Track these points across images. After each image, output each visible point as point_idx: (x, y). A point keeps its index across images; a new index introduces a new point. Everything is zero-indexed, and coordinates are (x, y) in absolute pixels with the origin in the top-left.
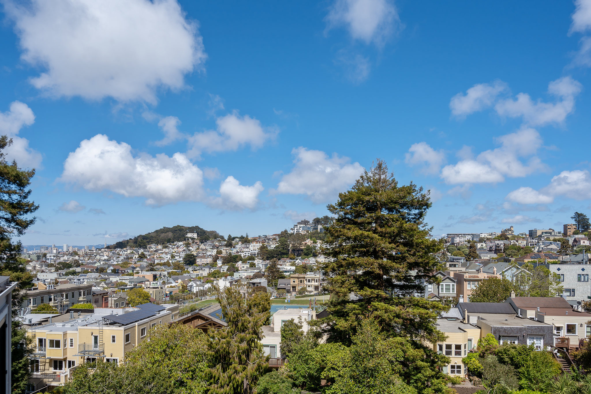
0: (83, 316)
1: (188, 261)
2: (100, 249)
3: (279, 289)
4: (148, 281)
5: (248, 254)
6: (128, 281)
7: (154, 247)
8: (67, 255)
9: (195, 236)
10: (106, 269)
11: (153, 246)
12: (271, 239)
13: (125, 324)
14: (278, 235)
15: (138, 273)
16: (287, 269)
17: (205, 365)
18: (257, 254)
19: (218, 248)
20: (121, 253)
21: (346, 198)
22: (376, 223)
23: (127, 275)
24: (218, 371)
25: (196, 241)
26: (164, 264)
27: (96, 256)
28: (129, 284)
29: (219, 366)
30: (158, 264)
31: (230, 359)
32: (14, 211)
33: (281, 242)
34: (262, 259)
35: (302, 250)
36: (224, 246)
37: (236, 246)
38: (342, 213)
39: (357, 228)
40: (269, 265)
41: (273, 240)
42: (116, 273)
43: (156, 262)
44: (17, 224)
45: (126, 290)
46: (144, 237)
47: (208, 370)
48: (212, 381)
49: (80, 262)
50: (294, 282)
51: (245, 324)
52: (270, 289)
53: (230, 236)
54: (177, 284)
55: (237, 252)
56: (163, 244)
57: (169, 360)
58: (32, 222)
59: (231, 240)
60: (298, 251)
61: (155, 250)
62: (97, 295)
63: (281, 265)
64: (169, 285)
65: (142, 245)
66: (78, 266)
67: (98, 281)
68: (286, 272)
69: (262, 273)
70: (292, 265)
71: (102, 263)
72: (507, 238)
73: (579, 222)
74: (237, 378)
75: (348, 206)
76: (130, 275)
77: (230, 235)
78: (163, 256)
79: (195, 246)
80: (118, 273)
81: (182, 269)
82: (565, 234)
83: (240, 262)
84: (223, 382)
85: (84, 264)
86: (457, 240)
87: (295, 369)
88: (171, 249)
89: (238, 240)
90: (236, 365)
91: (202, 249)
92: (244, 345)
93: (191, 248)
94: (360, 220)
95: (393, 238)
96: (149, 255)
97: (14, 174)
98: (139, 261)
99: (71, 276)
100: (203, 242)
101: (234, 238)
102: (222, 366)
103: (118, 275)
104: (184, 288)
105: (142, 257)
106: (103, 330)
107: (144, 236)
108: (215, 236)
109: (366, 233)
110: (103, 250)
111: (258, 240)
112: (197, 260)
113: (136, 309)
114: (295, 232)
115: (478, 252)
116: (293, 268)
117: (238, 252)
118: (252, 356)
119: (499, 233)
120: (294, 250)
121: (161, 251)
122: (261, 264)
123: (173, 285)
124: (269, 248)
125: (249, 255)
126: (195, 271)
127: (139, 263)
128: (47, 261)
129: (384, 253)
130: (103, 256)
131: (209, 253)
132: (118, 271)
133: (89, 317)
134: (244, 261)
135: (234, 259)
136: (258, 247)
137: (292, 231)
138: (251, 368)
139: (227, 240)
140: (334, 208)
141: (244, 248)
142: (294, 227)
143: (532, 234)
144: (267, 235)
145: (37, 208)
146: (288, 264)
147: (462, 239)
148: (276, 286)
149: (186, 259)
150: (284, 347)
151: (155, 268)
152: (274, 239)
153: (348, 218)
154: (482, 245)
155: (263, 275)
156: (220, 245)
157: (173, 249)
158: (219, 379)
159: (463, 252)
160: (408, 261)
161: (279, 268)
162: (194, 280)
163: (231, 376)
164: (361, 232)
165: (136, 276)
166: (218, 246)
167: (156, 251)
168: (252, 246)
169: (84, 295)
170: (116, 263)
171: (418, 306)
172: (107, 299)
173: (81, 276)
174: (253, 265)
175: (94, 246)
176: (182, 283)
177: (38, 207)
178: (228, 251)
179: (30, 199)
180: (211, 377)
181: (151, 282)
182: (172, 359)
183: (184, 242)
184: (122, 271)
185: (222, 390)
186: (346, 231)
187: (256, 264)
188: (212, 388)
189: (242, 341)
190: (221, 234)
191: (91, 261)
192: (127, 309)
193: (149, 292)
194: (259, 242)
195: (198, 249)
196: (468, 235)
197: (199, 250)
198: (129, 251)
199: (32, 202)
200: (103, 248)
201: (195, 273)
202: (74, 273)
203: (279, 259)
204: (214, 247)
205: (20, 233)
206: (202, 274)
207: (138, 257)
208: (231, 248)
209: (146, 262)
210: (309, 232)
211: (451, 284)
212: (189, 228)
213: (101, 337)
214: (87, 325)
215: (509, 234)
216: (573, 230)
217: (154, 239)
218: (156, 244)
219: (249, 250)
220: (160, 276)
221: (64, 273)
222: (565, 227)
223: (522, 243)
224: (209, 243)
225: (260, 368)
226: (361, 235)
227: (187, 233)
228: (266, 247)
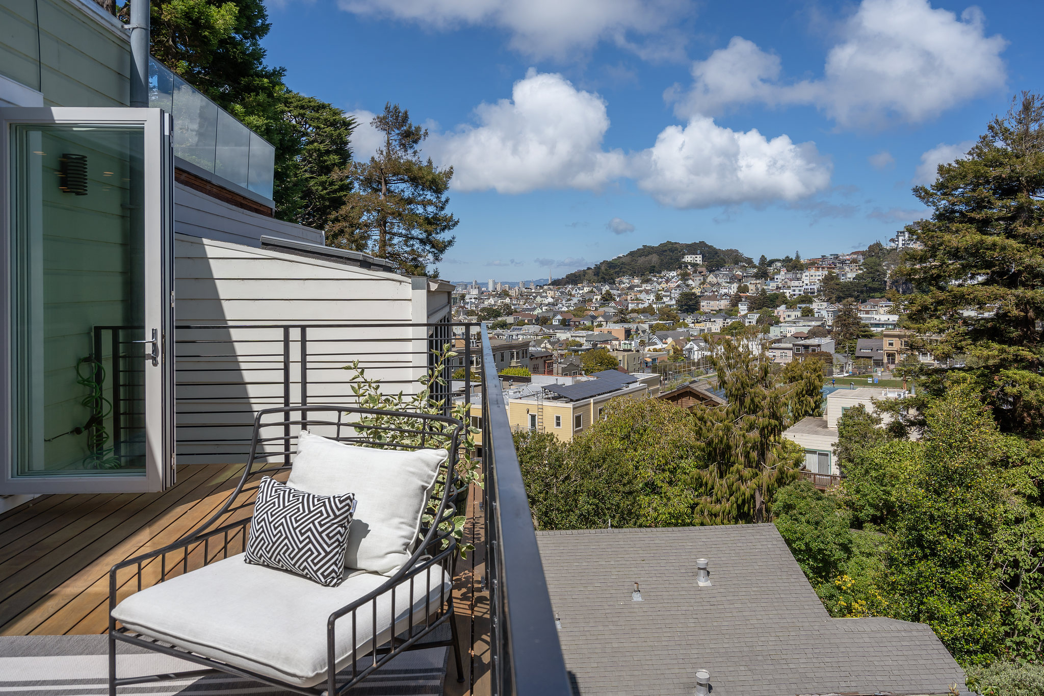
0: (515, 386)
1: (685, 305)
2: (541, 287)
3: (858, 357)
4: (617, 339)
5: (800, 291)
6: (585, 339)
7: (627, 281)
8: (494, 296)
9: (699, 259)
10: (550, 319)
11: (625, 279)
12: (847, 262)
13: (574, 399)
14: (863, 253)
15: (600, 325)
16: (879, 320)
17: (692, 465)
18: (818, 291)
19: (740, 280)
20: (573, 292)
21: (953, 174)
22: (1017, 219)
23: (583, 329)
24: (711, 474)
25: (700, 269)
26: (644, 311)
27: (535, 297)
28: (586, 343)
29: (713, 467)
30: (633, 311)
31: (731, 456)
32: (430, 228)
33: (867, 266)
34: (827, 301)
36: (752, 277)
37: (776, 277)
38: (944, 203)
39: (973, 231)
40: (841, 313)
41: (851, 263)
42: (566, 325)
43: (631, 306)
44: (433, 247)
45: (580, 353)
46: (611, 265)
47: (695, 471)
48: (702, 490)
49: (513, 307)
50: (891, 344)
51: (756, 400)
52: (838, 358)
53: (763, 258)
54: (664, 346)
55: (778, 288)
56: (642, 275)
57: (635, 450)
58: (450, 243)
59: (764, 271)
61: (628, 286)
62: (537, 358)
63: (867, 312)
64: (652, 348)
65: (607, 277)
66: (510, 313)
67: (539, 338)
68: (877, 325)
69: (827, 328)
70: (891, 313)
71: (544, 308)
74: (743, 488)
75: (956, 189)
76: (588, 329)
77: (763, 256)
78: (643, 296)
79: (698, 278)
80: (569, 325)
81: (675, 319)
83: (783, 307)
84: (719, 493)
85: (518, 310)
87: (858, 492)
88: (655, 284)
89: (779, 264)
90: (741, 467)
91: (710, 283)
92: (754, 435)
93: (690, 282)
94: (981, 215)
96: (619, 296)
97: (430, 178)
98: (602, 305)
99: (499, 331)
100: (714, 271)
101: (772, 262)
102: (719, 468)
103: (569, 330)
104: (678, 353)
105: (607, 298)
106: (544, 407)
107: (610, 263)
108: (735, 258)
109: (991, 240)
110: (546, 287)
111: (820, 263)
112: (702, 304)
113: (591, 379)
114: (900, 245)
116: (894, 318)
117: (780, 288)
118: (769, 455)
120: (895, 283)
121: (639, 289)
122: (824, 310)
123: (658, 347)
124: (842, 280)
125: (802, 293)
126: (697, 322)
127: (601, 310)
128: (466, 306)
130: (546, 297)
131: (723, 291)
132: (569, 322)
133: (524, 387)
134: (791, 305)
135: (771, 301)
136: (820, 278)
137: (893, 244)
138: (767, 475)
139: (758, 265)
140: (928, 193)
141: (791, 280)
142: (898, 236)
144: (840, 254)
145: (456, 223)
146: (882, 310)
148: (852, 352)
149: (682, 302)
150: (841, 453)
151: (628, 317)
152: (854, 261)
153: (959, 213)
155: (829, 332)
156: (745, 274)
157: (659, 284)
158: (713, 488)
161: (861, 318)
162: (696, 340)
163: (733, 485)
164: (980, 237)
165: (596, 332)
166: (740, 278)
167: (631, 288)
168: (806, 276)
169: (517, 358)
170: (566, 309)
172: (551, 365)
173: (514, 330)
174: (808, 313)
175: (534, 282)
176: (674, 344)
177: (458, 221)
178: (759, 286)
179: (447, 211)
180: (699, 483)
181: (622, 342)
182: (640, 449)
183: (679, 271)
184: (575, 322)
185: (718, 506)
187: (816, 310)
188: (702, 501)
189: (751, 427)
190: (746, 255)
191: (527, 306)
192: (579, 378)
193: (617, 356)
194: (823, 268)
195: (703, 283)
197: (705, 286)
198: (586, 290)
199: (450, 215)
200: (546, 285)
201: (698, 326)
202: (504, 325)
203: (864, 301)
204: (733, 279)
205: (437, 259)
206: (709, 329)
207: (601, 300)
208: (766, 280)
209: (614, 308)
212: (688, 246)
213: (541, 417)
214: (520, 398)
217: (628, 267)
218: (630, 276)
219: (801, 284)
220: (636, 332)
221: (490, 325)
224: (724, 271)
225: (784, 476)
226: (982, 242)
227: (684, 254)
228: (837, 277)
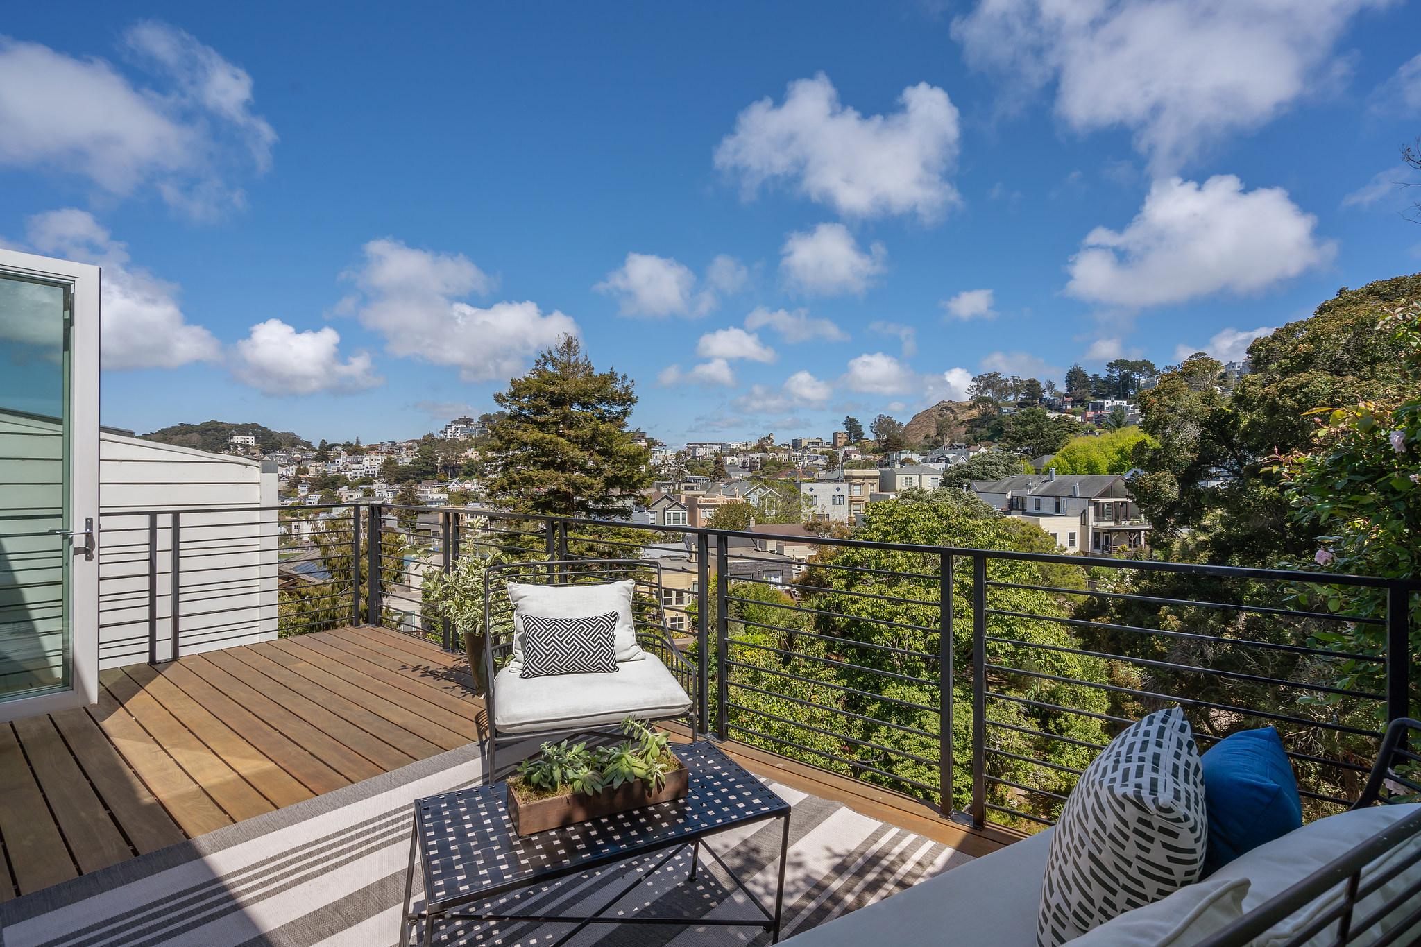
5: (361, 473)
9: (251, 441)
12: (404, 448)
14: (418, 442)
16: (433, 498)
18: (378, 473)
19: (299, 462)
21: (522, 386)
22: (563, 424)
25: (252, 451)
33: (421, 453)
34: (387, 482)
35: (460, 467)
36: (312, 459)
37: (336, 460)
38: (515, 407)
39: (537, 430)
40: (400, 492)
41: (407, 449)
53: (323, 443)
55: (339, 470)
59: (324, 453)
60: (453, 468)
63: (423, 492)
68: (431, 503)
70: (442, 492)
72: (765, 450)
73: (850, 429)
75: (524, 398)
77: (323, 440)
82: (835, 446)
83: (345, 488)
86: (700, 452)
89: (339, 449)
94: (540, 418)
95: (586, 444)
100: (269, 453)
101: (332, 446)
108: (293, 441)
109: (548, 437)
111: (380, 449)
114: (448, 437)
115: (727, 470)
116: (445, 496)
117: (341, 471)
119: (755, 443)
120: (445, 467)
122: (384, 491)
124: (400, 464)
125: (363, 475)
129: (574, 464)
134: (352, 487)
135: (333, 482)
136: (380, 462)
137: (442, 435)
139: (317, 448)
140: (504, 399)
141: (352, 464)
142: (446, 429)
143: (796, 444)
144: (397, 441)
146: (434, 490)
147: (707, 451)
148: (413, 526)
150: (428, 610)
152: (410, 448)
153: (525, 416)
154: (733, 460)
156: (304, 457)
159: (708, 469)
160: (605, 474)
161: (419, 497)
164: (541, 435)
166: (299, 460)
168: (367, 460)
171: (620, 535)
174: (369, 494)
178: (320, 468)
186: (520, 433)
187: (376, 491)
190: (304, 439)
194: (382, 453)
196: (716, 444)
203: (419, 482)
204: (291, 461)
208: (327, 462)
210: (473, 437)
211: (681, 512)
212: (237, 426)
215: (768, 445)
216: (844, 441)
219: (362, 468)
222: (835, 435)
223: (784, 457)
224: (280, 453)
226: (542, 439)
227: (232, 436)
228: (395, 462)
